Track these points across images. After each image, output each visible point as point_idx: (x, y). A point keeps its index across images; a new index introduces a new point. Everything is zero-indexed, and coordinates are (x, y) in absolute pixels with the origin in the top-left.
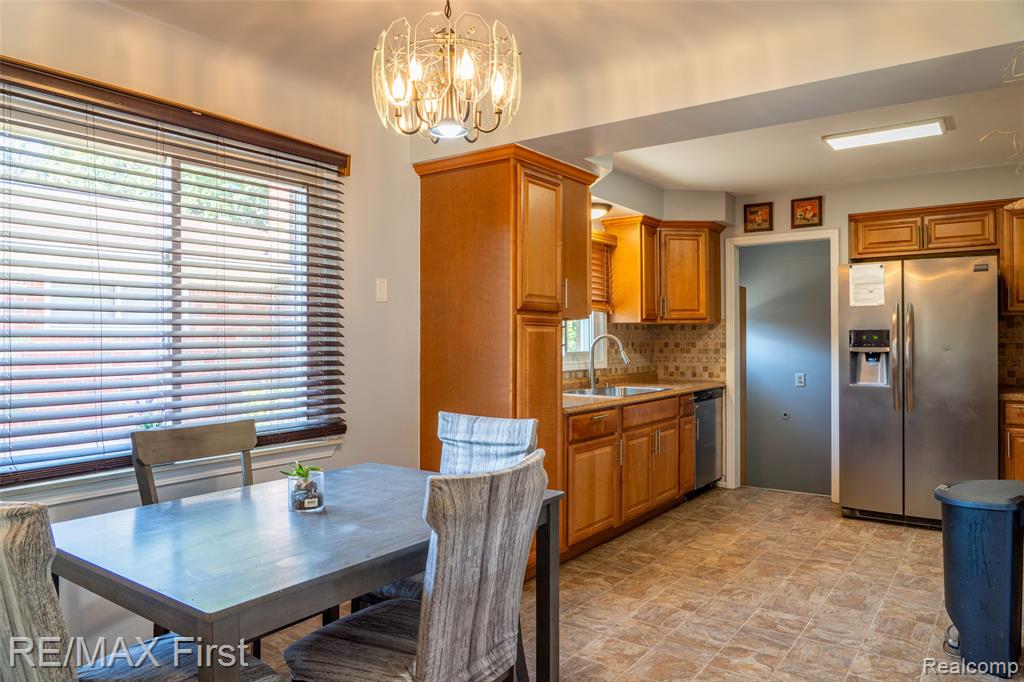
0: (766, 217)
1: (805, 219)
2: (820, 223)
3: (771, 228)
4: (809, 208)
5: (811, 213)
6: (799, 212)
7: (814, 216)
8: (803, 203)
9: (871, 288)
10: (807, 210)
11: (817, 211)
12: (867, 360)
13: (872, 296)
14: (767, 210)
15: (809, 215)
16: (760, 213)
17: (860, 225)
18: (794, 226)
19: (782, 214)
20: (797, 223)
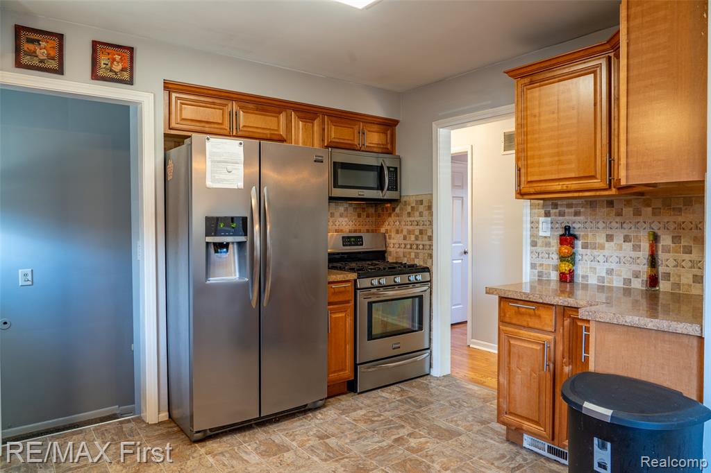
0: (53, 53)
1: (111, 71)
2: (130, 82)
3: (60, 71)
4: (117, 57)
5: (120, 67)
6: (103, 60)
7: (123, 70)
8: (110, 50)
9: (230, 167)
10: (114, 60)
11: (128, 65)
12: (216, 252)
13: (229, 176)
14: (55, 43)
15: (117, 67)
16: (43, 44)
17: (174, 95)
18: (95, 76)
19: (77, 56)
20: (101, 73)
